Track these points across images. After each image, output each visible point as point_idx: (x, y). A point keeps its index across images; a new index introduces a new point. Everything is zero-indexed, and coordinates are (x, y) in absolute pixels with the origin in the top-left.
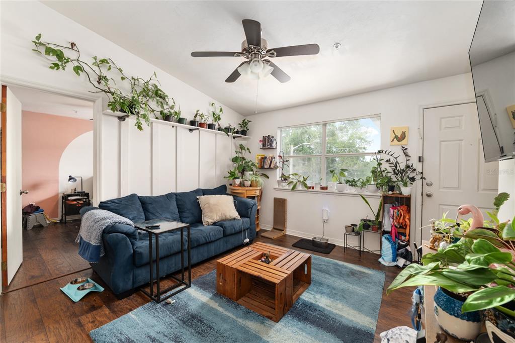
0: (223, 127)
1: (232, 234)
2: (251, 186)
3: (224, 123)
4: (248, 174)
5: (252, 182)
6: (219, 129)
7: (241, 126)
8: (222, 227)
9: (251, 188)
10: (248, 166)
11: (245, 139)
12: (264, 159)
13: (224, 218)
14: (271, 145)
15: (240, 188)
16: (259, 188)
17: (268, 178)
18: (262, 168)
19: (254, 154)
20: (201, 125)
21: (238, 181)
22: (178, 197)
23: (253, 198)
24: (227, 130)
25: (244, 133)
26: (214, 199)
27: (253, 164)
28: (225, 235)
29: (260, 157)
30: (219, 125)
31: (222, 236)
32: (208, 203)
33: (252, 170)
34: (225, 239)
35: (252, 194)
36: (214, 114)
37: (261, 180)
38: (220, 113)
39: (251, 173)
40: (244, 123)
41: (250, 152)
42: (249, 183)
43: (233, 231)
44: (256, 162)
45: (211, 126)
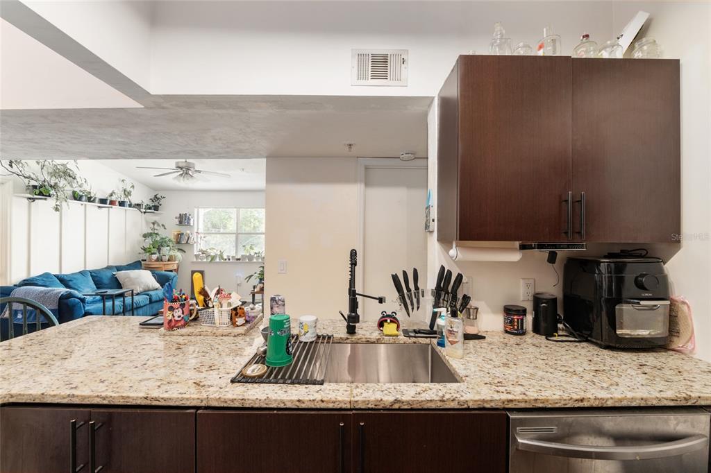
0: (134, 202)
1: (156, 302)
2: (169, 260)
3: (135, 199)
4: (165, 250)
5: (171, 256)
6: (130, 206)
7: (153, 201)
8: (148, 295)
9: (169, 263)
10: (165, 242)
11: (157, 215)
12: (180, 236)
13: (147, 289)
14: (188, 223)
15: (158, 263)
16: (177, 262)
17: (185, 252)
18: (178, 243)
19: (170, 231)
20: (112, 203)
21: (154, 257)
22: (93, 274)
23: (171, 271)
24: (138, 206)
25: (156, 208)
26: (134, 273)
27: (170, 240)
28: (151, 302)
29: (176, 233)
30: (130, 202)
31: (148, 302)
32: (129, 277)
33: (168, 246)
34: (151, 305)
35: (170, 267)
36: (125, 191)
37: (179, 255)
38: (131, 189)
39: (168, 248)
40: (156, 198)
41: (165, 228)
42: (167, 258)
43: (158, 299)
44: (172, 237)
45: (122, 204)
